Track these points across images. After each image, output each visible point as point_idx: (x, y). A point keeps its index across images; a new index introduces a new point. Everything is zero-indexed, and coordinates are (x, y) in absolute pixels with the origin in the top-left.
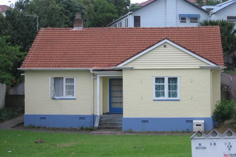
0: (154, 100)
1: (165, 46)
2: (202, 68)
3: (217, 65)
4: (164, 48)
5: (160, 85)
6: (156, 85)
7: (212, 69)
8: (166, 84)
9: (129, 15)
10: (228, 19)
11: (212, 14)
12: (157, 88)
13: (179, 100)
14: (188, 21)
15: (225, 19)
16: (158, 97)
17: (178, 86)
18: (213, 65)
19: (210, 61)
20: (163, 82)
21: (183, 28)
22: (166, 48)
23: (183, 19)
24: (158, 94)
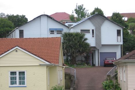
0: (9, 87)
1: (16, 51)
2: (40, 65)
3: (50, 63)
4: (16, 52)
5: (14, 77)
6: (11, 77)
7: (47, 66)
8: (17, 76)
9: (17, 29)
10: (81, 31)
11: (71, 28)
12: (12, 78)
13: (26, 87)
14: (55, 33)
15: (79, 31)
16: (13, 84)
17: (25, 77)
18: (48, 63)
19: (46, 61)
20: (16, 75)
21: (37, 39)
22: (17, 52)
23: (52, 32)
24: (13, 82)
